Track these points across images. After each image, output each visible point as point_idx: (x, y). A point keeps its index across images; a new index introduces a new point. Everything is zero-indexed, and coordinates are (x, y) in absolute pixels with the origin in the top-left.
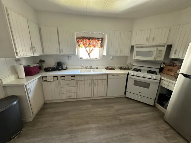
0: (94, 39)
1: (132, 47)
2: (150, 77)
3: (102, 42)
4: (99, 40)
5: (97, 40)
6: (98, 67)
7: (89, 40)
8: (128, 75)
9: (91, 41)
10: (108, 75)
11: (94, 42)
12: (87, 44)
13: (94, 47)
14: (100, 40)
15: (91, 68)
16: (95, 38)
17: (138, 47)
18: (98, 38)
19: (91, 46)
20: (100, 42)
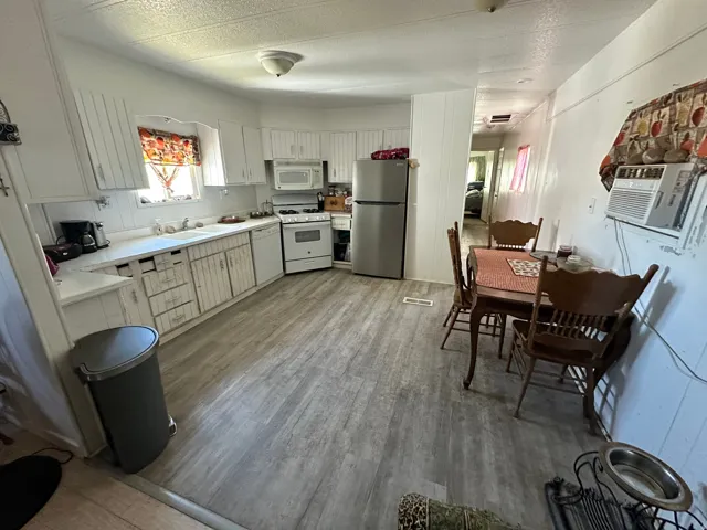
0: (174, 136)
1: (269, 164)
2: (318, 218)
3: (195, 149)
4: (187, 142)
5: (181, 142)
6: (201, 221)
7: (160, 139)
8: (281, 223)
9: (167, 143)
10: (250, 232)
11: (176, 147)
12: (157, 152)
13: (180, 163)
14: (190, 141)
15: (184, 227)
16: (177, 135)
17: (280, 164)
18: (184, 137)
19: (170, 157)
20: (190, 148)
